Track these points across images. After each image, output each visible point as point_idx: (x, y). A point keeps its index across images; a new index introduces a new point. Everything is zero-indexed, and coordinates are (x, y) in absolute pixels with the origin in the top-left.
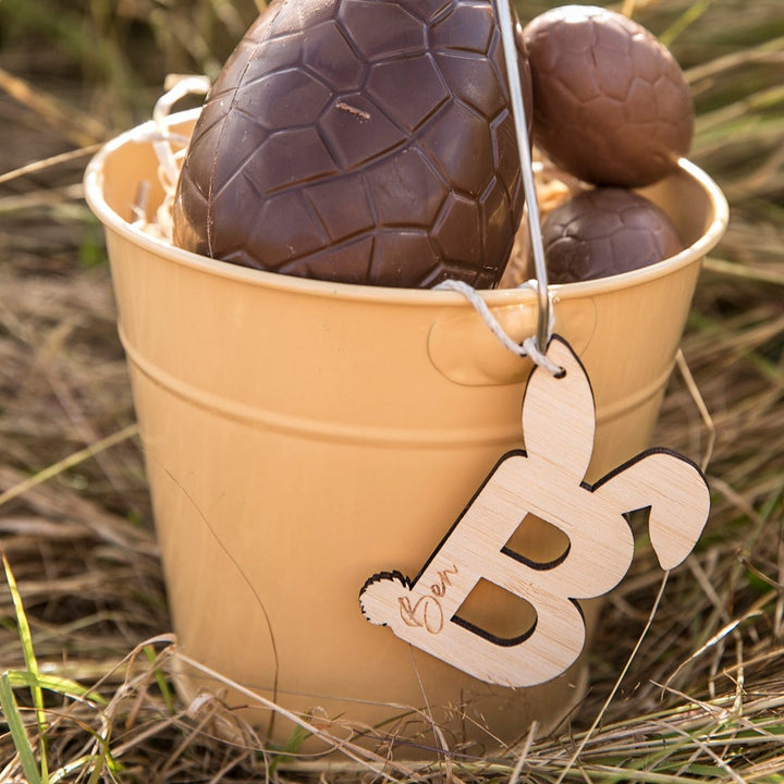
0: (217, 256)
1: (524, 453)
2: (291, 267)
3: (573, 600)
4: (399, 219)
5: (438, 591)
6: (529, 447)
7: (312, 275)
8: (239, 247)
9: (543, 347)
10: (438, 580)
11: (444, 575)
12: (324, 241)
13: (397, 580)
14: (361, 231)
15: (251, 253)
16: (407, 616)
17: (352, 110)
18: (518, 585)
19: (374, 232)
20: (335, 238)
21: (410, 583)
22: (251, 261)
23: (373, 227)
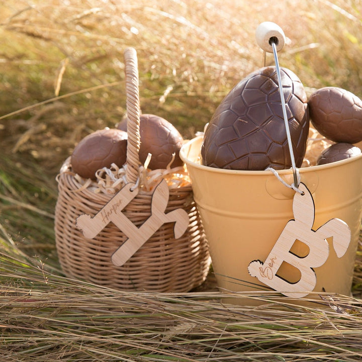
0: (208, 166)
1: (294, 220)
2: (226, 166)
3: (311, 268)
4: (256, 151)
5: (271, 265)
6: (295, 218)
7: (232, 169)
8: (212, 162)
9: (297, 186)
10: (270, 262)
11: (272, 260)
12: (235, 159)
13: (258, 262)
14: (245, 155)
15: (215, 164)
16: (262, 274)
17: (243, 121)
18: (294, 263)
19: (249, 155)
20: (238, 157)
21: (262, 263)
22: (216, 166)
23: (248, 154)
